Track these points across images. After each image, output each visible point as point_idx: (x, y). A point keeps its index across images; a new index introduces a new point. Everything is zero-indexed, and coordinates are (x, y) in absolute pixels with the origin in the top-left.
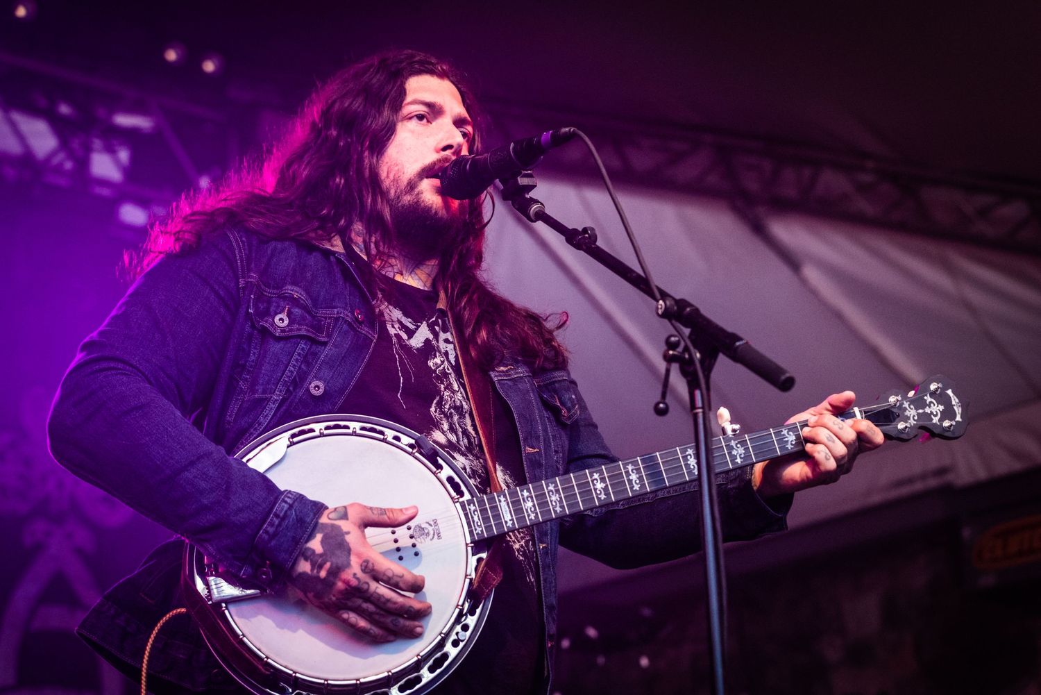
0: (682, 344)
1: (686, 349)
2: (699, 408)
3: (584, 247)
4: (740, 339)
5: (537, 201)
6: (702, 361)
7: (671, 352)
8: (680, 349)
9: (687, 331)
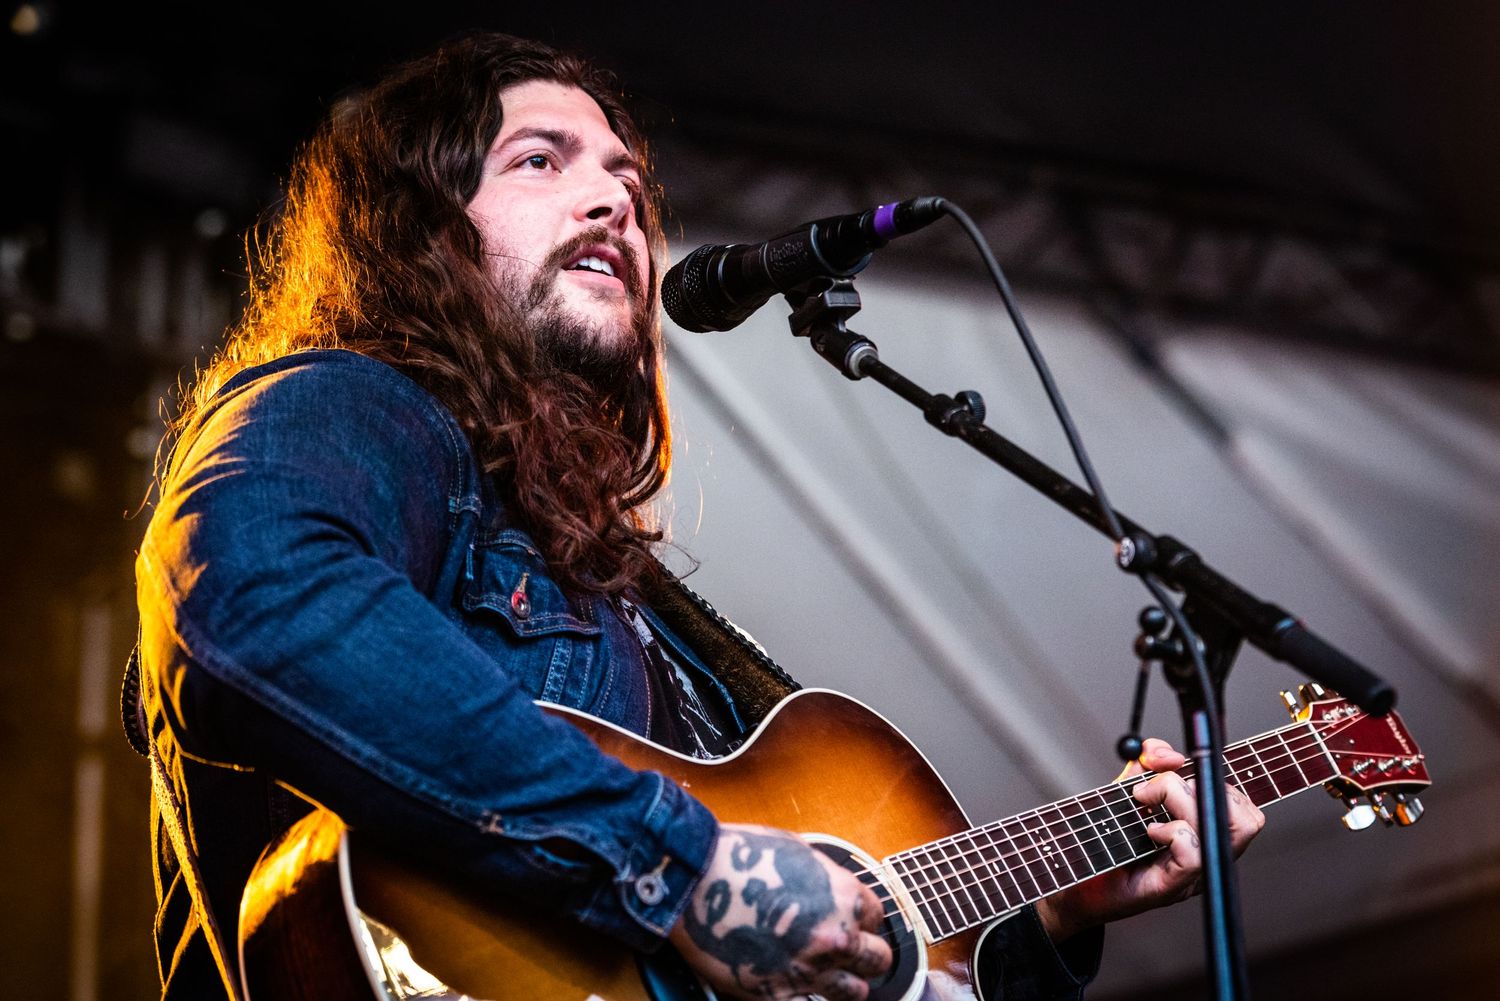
0: (1170, 623)
1: (1177, 632)
2: (1202, 748)
3: (963, 431)
4: (1283, 615)
5: (863, 340)
6: (1209, 657)
7: (1150, 641)
8: (1165, 635)
9: (1177, 598)
